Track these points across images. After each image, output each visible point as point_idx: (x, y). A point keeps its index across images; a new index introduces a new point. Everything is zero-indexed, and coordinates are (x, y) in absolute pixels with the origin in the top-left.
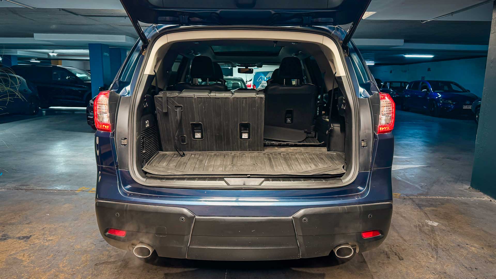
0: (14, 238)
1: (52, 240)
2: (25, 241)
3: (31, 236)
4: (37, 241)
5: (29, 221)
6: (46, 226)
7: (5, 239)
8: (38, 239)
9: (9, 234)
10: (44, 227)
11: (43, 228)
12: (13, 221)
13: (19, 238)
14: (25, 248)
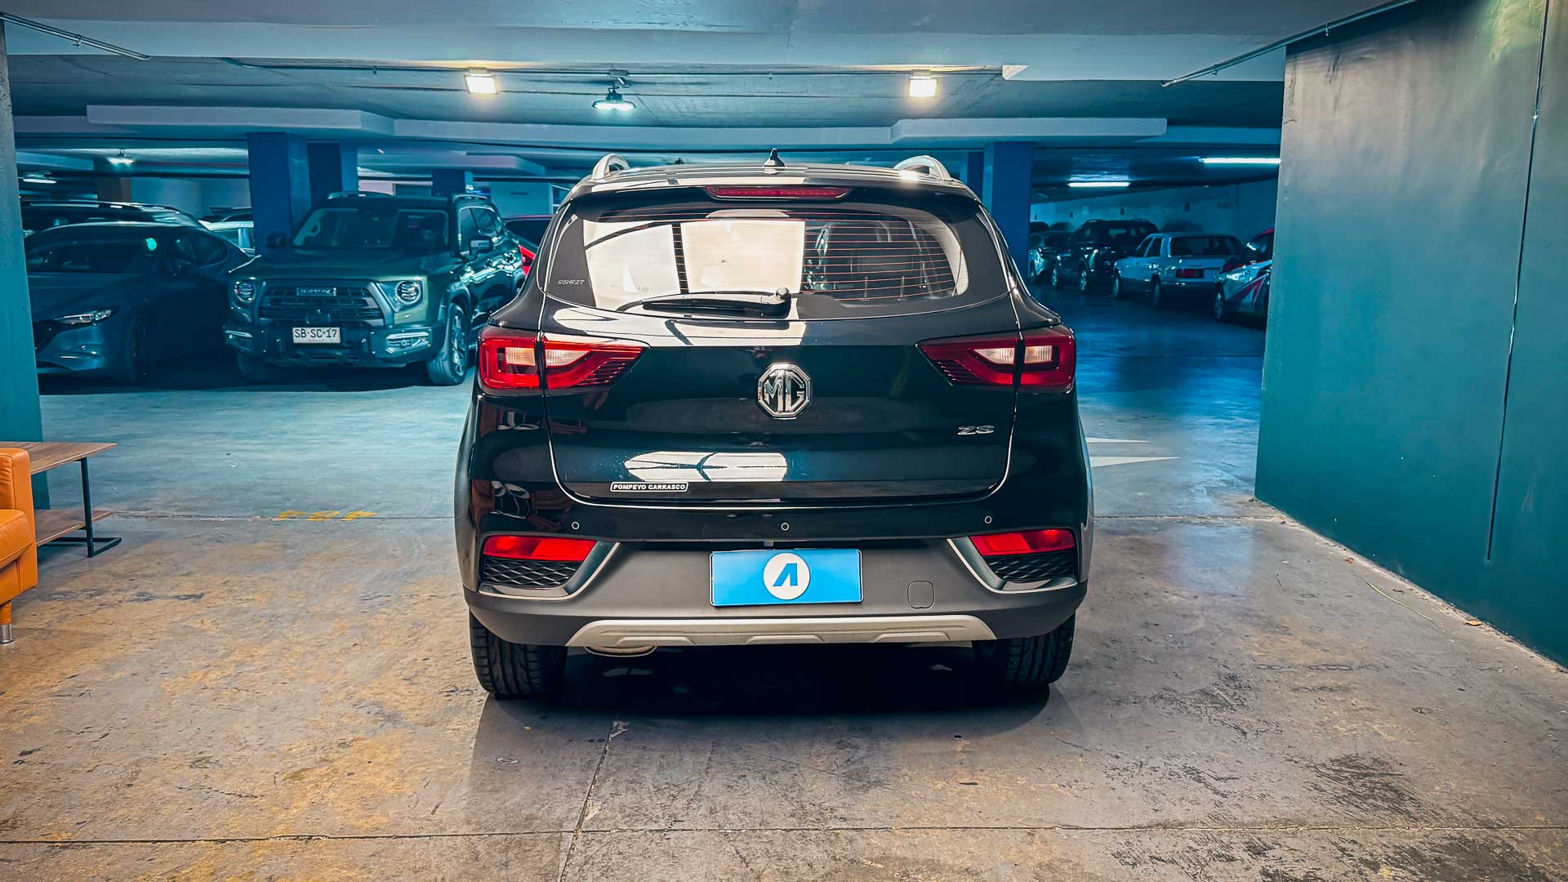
0: (167, 598)
1: (252, 599)
2: (194, 602)
3: (202, 595)
4: (221, 602)
5: (185, 572)
6: (228, 578)
7: (148, 600)
8: (221, 598)
9: (151, 591)
10: (225, 580)
11: (225, 583)
12: (147, 572)
13: (178, 597)
14: (200, 612)
